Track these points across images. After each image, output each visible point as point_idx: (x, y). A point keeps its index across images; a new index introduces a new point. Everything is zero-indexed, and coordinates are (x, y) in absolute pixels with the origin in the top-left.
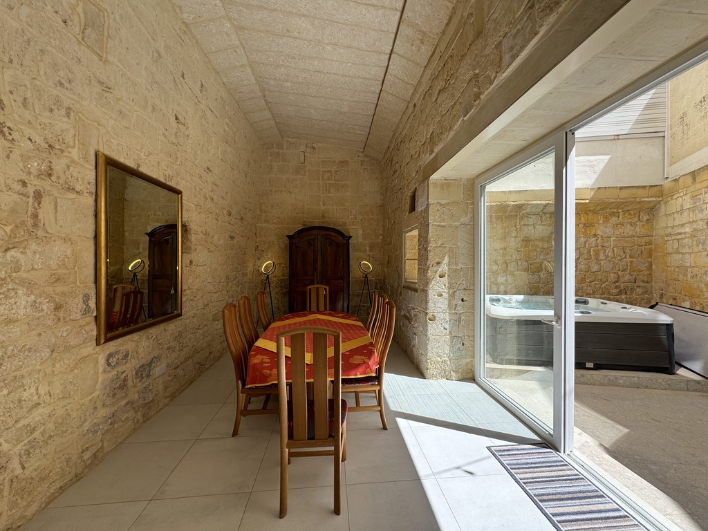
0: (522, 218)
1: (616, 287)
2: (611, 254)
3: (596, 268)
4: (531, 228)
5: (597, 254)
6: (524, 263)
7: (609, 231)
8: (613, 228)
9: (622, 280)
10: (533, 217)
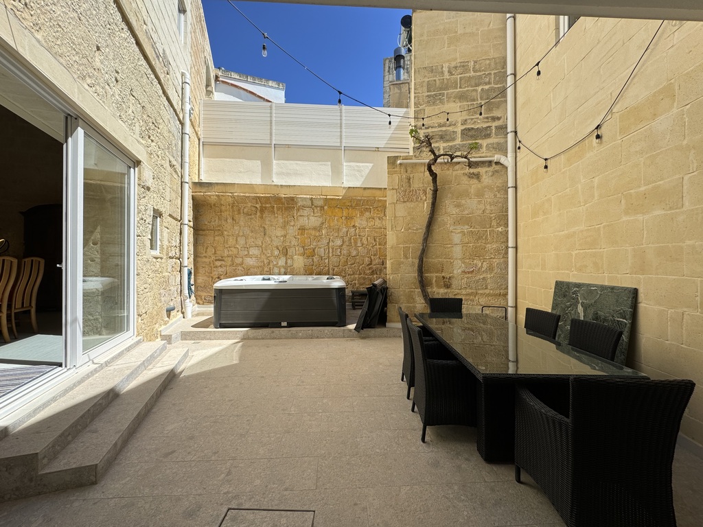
0: (298, 210)
1: (369, 269)
2: (365, 242)
3: (354, 253)
4: (306, 219)
5: (356, 243)
6: (300, 249)
7: (364, 223)
8: (367, 221)
9: (374, 263)
10: (307, 209)
